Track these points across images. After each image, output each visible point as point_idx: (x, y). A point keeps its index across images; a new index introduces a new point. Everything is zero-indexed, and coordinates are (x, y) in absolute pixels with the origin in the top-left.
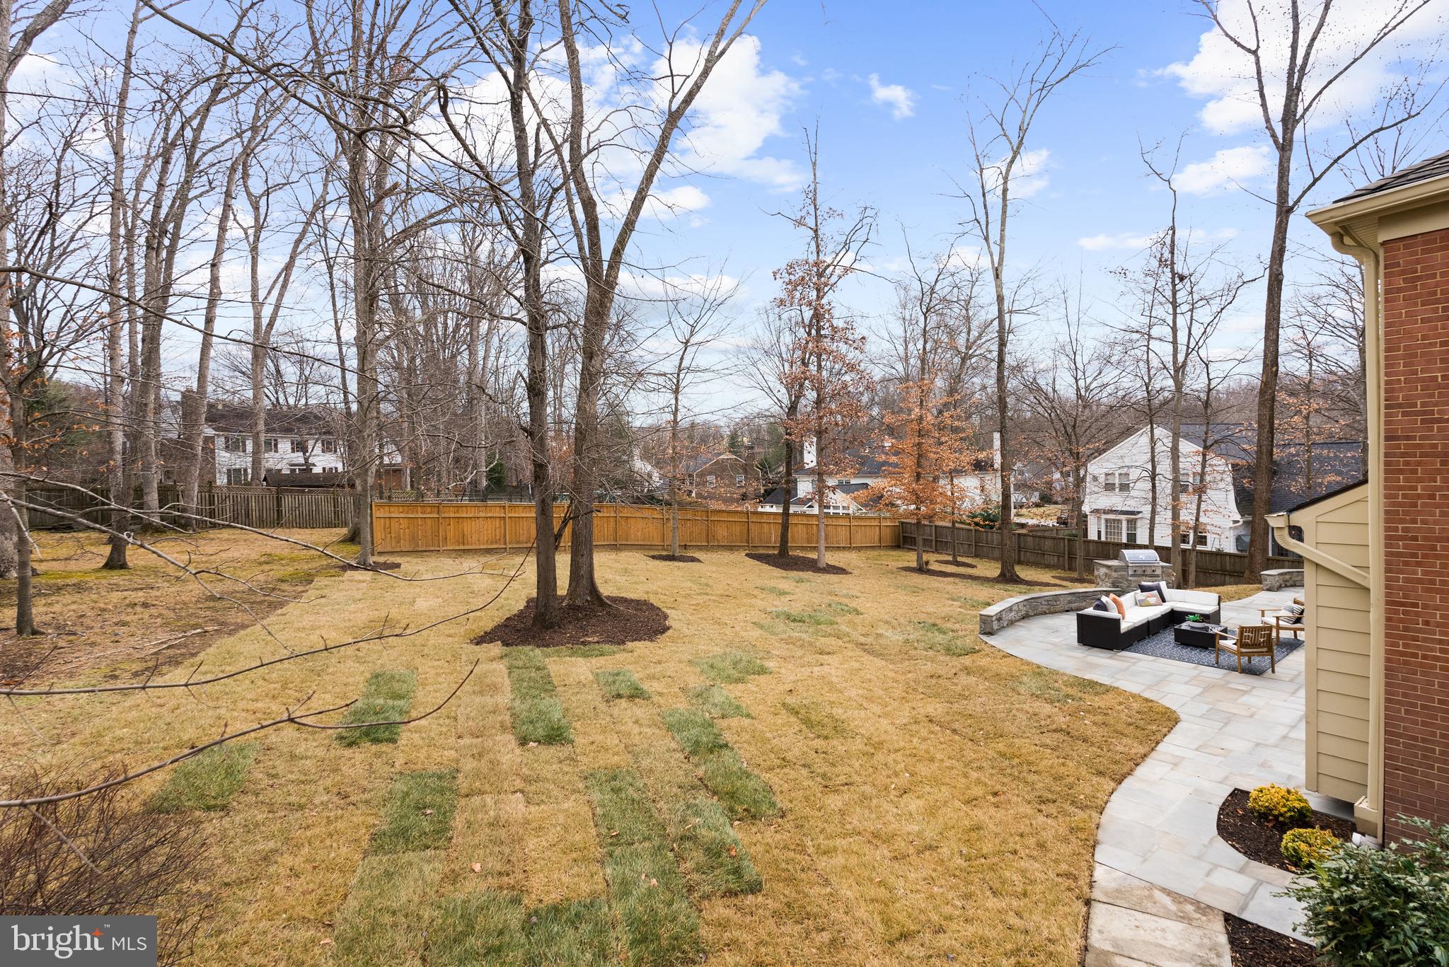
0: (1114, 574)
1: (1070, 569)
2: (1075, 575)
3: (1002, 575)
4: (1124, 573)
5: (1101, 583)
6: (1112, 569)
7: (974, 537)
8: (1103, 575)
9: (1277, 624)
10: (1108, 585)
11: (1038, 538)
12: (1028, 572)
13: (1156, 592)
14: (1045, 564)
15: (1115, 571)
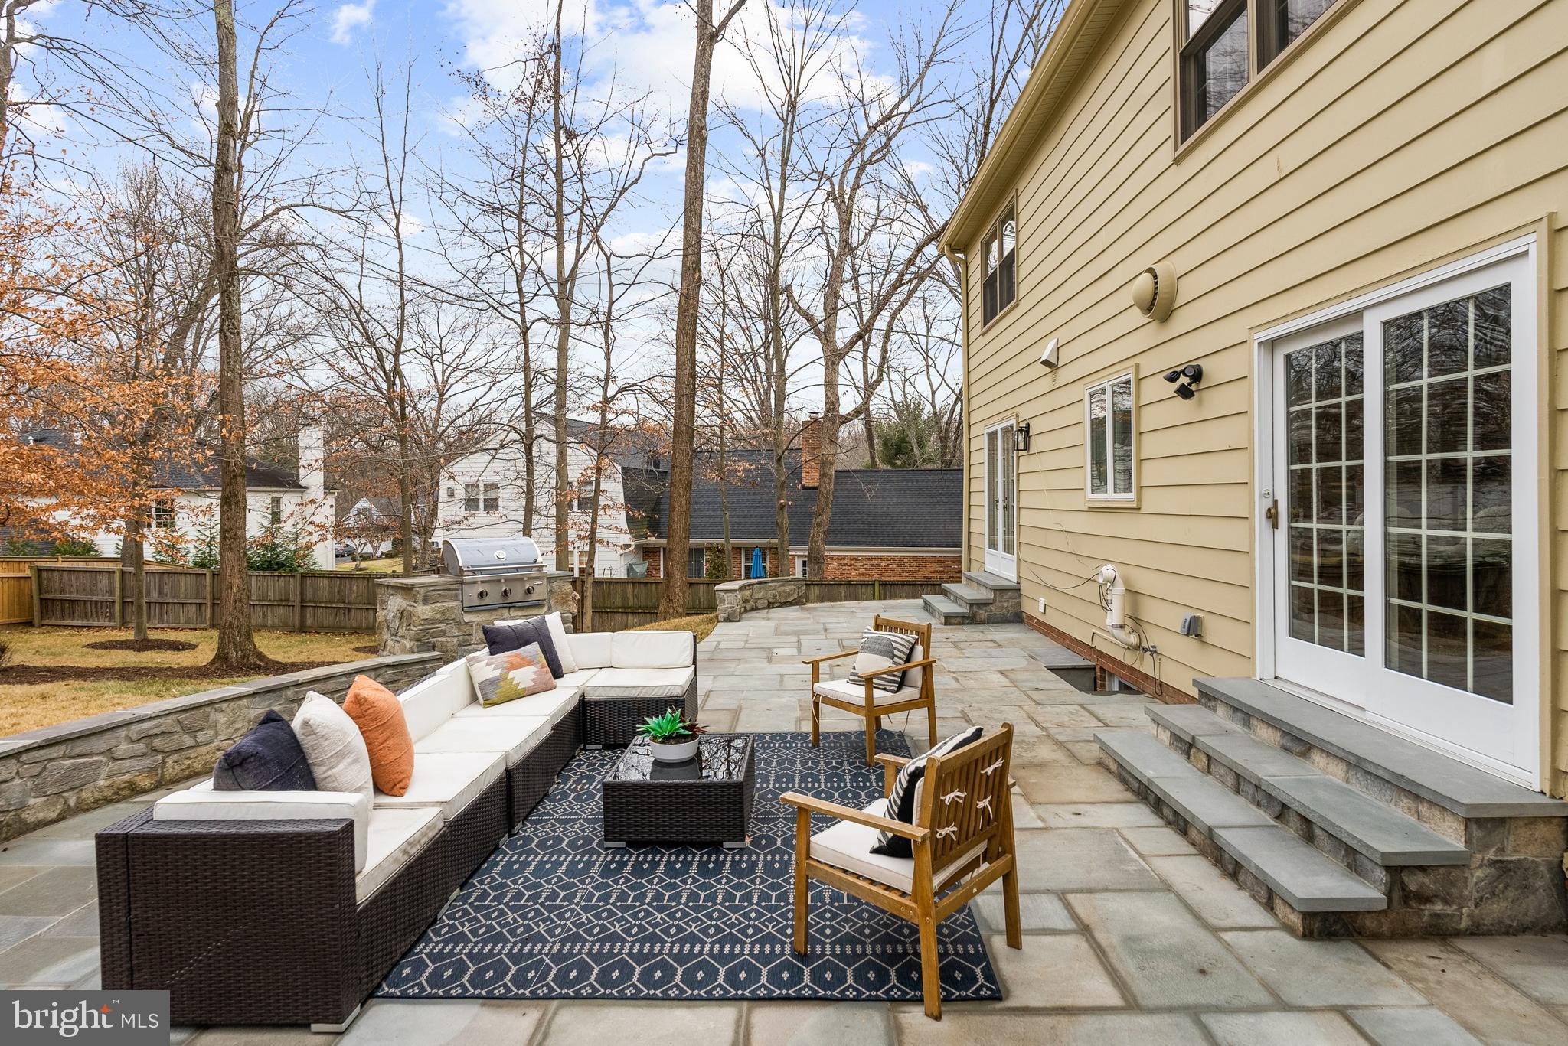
0: (423, 611)
3: (221, 657)
4: (452, 604)
5: (390, 643)
6: (415, 597)
7: (208, 589)
8: (395, 617)
9: (869, 697)
10: (408, 645)
11: (338, 582)
12: (304, 648)
13: (535, 647)
14: (352, 628)
15: (426, 601)
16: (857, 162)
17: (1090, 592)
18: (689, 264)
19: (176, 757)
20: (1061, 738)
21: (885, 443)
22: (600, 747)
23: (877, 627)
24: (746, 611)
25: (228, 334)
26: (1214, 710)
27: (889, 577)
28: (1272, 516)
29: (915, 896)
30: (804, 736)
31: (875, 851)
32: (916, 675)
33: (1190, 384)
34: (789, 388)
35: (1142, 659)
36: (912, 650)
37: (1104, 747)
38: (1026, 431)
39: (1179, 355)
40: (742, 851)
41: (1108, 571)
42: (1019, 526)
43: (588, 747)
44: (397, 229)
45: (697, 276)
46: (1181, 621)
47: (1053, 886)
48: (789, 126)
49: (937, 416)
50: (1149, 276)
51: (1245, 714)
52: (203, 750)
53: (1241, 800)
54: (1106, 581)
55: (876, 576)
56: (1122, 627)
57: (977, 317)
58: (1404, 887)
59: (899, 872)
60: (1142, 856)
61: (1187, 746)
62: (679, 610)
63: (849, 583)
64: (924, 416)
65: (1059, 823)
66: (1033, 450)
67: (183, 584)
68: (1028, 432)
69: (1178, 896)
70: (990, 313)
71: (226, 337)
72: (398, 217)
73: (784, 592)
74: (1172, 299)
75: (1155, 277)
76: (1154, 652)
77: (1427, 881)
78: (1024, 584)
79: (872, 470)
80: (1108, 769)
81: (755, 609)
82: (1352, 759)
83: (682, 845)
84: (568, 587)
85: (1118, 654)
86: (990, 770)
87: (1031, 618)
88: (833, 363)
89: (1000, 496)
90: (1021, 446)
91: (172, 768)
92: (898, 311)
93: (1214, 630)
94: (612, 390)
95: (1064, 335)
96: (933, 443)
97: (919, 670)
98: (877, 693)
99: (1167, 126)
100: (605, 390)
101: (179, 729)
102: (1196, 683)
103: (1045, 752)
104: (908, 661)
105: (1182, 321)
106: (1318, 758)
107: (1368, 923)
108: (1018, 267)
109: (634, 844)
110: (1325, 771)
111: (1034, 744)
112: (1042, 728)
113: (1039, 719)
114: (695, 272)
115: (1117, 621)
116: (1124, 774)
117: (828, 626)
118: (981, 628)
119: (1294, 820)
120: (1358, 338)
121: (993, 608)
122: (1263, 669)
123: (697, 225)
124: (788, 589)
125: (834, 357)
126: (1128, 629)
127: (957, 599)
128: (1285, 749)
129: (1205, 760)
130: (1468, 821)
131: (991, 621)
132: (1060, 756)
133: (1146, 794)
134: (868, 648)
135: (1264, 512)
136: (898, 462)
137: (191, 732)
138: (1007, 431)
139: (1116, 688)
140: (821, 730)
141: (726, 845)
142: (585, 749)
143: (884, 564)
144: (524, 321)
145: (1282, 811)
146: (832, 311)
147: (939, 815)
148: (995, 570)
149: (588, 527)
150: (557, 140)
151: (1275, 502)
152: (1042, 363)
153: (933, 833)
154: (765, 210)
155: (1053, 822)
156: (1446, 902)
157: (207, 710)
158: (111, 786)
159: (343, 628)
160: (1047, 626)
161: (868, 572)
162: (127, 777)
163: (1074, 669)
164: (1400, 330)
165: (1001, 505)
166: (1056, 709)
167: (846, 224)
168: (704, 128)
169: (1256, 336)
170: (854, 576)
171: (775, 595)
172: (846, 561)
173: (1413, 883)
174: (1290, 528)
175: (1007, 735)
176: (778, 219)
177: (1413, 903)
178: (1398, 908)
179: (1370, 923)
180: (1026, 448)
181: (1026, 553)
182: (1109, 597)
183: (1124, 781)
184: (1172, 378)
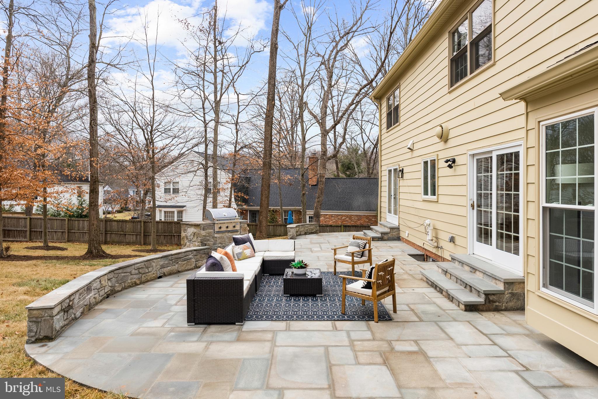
0: (203, 233)
1: (144, 244)
2: (150, 247)
3: (90, 252)
4: (211, 231)
5: (188, 244)
6: (200, 228)
7: (66, 226)
8: (191, 235)
9: (353, 259)
10: (197, 244)
11: (121, 223)
12: (113, 249)
13: (248, 243)
14: (126, 242)
15: (204, 230)
16: (335, 51)
17: (422, 229)
18: (270, 98)
19: (144, 275)
20: (410, 273)
21: (343, 165)
22: (268, 275)
23: (354, 239)
24: (297, 236)
25: (93, 126)
26: (455, 263)
27: (345, 223)
28: (473, 206)
29: (372, 296)
30: (331, 273)
31: (362, 288)
32: (367, 253)
33: (452, 164)
34: (307, 146)
35: (438, 251)
36: (365, 245)
37: (423, 275)
38: (402, 171)
39: (449, 154)
40: (321, 297)
41: (428, 222)
42: (399, 205)
43: (265, 275)
44: (152, 81)
45: (273, 103)
46: (448, 238)
47: (406, 303)
48: (308, 38)
49: (365, 153)
50: (440, 128)
51: (462, 263)
52: (150, 273)
53: (457, 284)
54: (427, 225)
55: (340, 223)
56: (432, 240)
57: (384, 126)
58: (489, 299)
59: (369, 292)
60: (429, 298)
61: (446, 272)
62: (264, 236)
63: (331, 226)
64: (360, 152)
65: (408, 292)
66: (404, 178)
67: (56, 224)
68: (403, 172)
69: (437, 305)
70: (389, 125)
71: (92, 127)
72: (152, 77)
73: (311, 228)
74: (448, 136)
75: (442, 128)
76: (442, 248)
77: (494, 297)
78: (401, 226)
79: (337, 177)
80: (424, 281)
81: (300, 235)
82: (484, 272)
83: (306, 295)
84: (246, 225)
85: (431, 249)
86: (390, 269)
87: (403, 238)
88: (325, 135)
89: (393, 194)
90: (400, 177)
91: (143, 279)
92: (351, 113)
93: (458, 240)
94: (238, 147)
95: (415, 139)
96: (363, 165)
97: (368, 251)
98: (355, 258)
99: (446, 81)
100: (235, 147)
101: (145, 267)
102: (450, 255)
103: (405, 277)
104: (364, 248)
105: (451, 143)
106: (477, 272)
107: (480, 307)
108: (400, 111)
109: (292, 295)
110: (479, 276)
111: (402, 275)
112: (405, 271)
113: (404, 268)
114: (272, 101)
115: (430, 239)
116: (428, 281)
117: (329, 241)
118: (385, 242)
119: (468, 287)
120: (491, 157)
121: (389, 235)
122: (470, 251)
123: (274, 83)
124: (312, 227)
125: (325, 133)
126: (434, 241)
127: (376, 231)
128: (471, 272)
129: (450, 275)
130: (505, 283)
131: (389, 240)
132: (410, 277)
133: (434, 285)
134: (351, 245)
135: (470, 204)
136: (348, 173)
137: (147, 268)
138: (395, 170)
139: (431, 260)
140: (337, 271)
141: (317, 295)
142: (264, 275)
143: (343, 218)
144: (205, 120)
145: (466, 285)
146: (325, 114)
147: (378, 277)
148: (391, 221)
149: (228, 202)
150: (215, 44)
151: (474, 202)
152: (408, 148)
153: (377, 282)
154: (298, 73)
155: (406, 291)
156: (499, 303)
157: (151, 261)
158: (131, 282)
159: (123, 242)
160: (409, 241)
161: (337, 221)
162: (134, 280)
163: (417, 255)
164: (501, 158)
165: (393, 197)
166: (410, 266)
167: (330, 77)
168: (277, 44)
169: (469, 153)
170: (331, 223)
171: (307, 230)
172: (328, 216)
173: (491, 298)
174: (477, 210)
175: (394, 261)
176: (303, 76)
177: (491, 303)
178: (488, 304)
179: (481, 308)
180: (402, 177)
181: (402, 215)
182: (428, 230)
183: (428, 283)
184: (447, 161)
